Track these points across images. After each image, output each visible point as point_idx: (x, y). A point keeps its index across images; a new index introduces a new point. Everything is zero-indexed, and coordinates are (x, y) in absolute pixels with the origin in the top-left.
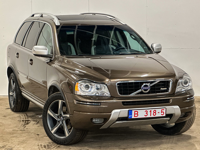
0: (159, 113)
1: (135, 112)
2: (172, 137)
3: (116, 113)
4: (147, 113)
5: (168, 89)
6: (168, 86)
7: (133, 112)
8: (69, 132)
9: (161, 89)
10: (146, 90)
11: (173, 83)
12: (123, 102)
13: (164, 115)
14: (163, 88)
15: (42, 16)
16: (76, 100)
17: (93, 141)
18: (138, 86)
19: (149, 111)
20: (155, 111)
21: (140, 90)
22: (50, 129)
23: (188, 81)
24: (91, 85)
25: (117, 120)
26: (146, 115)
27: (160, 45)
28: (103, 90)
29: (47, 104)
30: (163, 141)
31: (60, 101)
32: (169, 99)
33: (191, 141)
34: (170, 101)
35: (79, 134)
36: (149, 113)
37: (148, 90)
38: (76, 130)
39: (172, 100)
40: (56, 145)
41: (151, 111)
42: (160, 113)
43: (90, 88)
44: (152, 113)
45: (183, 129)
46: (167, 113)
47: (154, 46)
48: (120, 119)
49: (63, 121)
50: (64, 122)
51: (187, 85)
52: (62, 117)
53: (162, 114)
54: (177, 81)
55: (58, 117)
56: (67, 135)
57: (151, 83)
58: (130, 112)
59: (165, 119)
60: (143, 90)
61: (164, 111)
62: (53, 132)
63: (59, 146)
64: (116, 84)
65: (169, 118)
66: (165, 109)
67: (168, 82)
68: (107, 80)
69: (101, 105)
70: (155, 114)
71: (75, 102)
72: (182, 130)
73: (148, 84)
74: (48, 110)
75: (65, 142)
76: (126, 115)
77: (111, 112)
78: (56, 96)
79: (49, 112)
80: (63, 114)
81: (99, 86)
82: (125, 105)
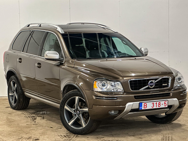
0: (162, 104)
1: (144, 104)
2: (165, 125)
3: (130, 106)
4: (153, 105)
5: (168, 85)
6: (168, 82)
7: (143, 104)
8: (86, 123)
9: (163, 85)
10: (151, 86)
11: (172, 80)
12: (135, 96)
13: (167, 106)
14: (164, 84)
15: (40, 26)
16: (95, 96)
17: (103, 131)
18: (145, 83)
19: (155, 103)
20: (159, 103)
21: (147, 86)
22: (67, 121)
23: (181, 78)
24: (107, 82)
25: (130, 112)
26: (153, 106)
27: (147, 49)
28: (117, 87)
29: (64, 100)
30: (161, 128)
31: (77, 98)
32: (170, 93)
33: (183, 127)
34: (170, 94)
35: (95, 125)
36: (155, 105)
37: (153, 86)
38: (93, 121)
39: (172, 93)
40: (74, 135)
41: (156, 103)
42: (164, 105)
43: (106, 86)
44: (158, 104)
45: (175, 118)
46: (168, 105)
47: (143, 49)
48: (133, 110)
49: (79, 114)
50: (81, 115)
51: (181, 81)
52: (79, 110)
53: (165, 106)
54: (174, 78)
55: (74, 111)
56: (84, 126)
57: (156, 79)
58: (140, 105)
59: (166, 109)
60: (149, 86)
61: (167, 103)
62: (70, 124)
63: (77, 136)
64: (129, 81)
65: (169, 109)
66: (167, 101)
67: (168, 79)
68: (121, 78)
69: (117, 99)
70: (159, 105)
71: (94, 98)
72: (173, 119)
73: (153, 81)
74: (65, 106)
75: (82, 132)
76: (137, 107)
77: (125, 105)
78: (73, 94)
79: (66, 107)
80: (79, 108)
81: (113, 83)
82: (137, 98)
